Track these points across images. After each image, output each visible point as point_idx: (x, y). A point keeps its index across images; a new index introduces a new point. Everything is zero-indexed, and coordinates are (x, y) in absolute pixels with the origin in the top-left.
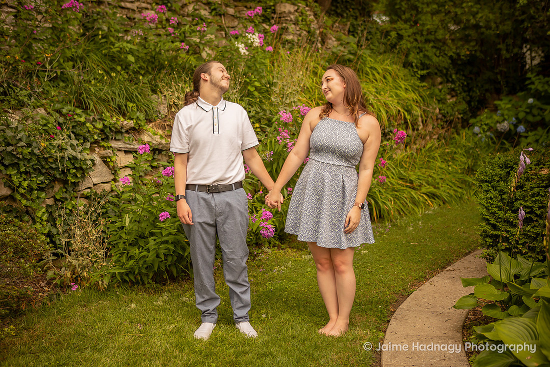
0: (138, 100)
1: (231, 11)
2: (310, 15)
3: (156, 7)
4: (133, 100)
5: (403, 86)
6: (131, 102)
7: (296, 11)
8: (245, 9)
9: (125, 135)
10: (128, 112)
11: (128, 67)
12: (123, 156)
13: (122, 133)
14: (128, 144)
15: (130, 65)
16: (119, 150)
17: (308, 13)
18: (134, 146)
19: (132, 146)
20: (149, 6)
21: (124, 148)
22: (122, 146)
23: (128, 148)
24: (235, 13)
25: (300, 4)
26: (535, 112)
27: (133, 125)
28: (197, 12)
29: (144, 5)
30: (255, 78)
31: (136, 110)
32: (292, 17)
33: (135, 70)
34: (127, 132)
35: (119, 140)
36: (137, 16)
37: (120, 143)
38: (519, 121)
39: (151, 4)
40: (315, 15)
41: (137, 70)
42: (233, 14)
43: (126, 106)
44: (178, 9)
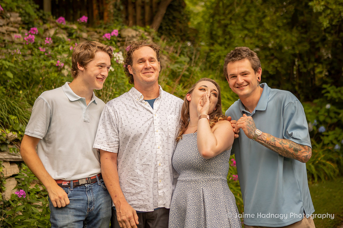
0: (19, 113)
1: (85, 35)
2: (148, 39)
3: (22, 31)
4: (14, 113)
5: (226, 97)
6: (13, 115)
7: (137, 35)
8: (96, 34)
9: (10, 146)
10: (10, 124)
11: (5, 83)
12: (9, 167)
13: (6, 144)
14: (13, 155)
15: (7, 81)
16: (5, 161)
17: (148, 37)
18: (18, 156)
19: (17, 157)
20: (16, 30)
21: (10, 159)
22: (7, 157)
23: (13, 159)
24: (88, 37)
25: (140, 30)
26: (332, 115)
27: (17, 136)
28: (57, 35)
29: (12, 29)
30: (116, 91)
31: (17, 122)
32: (135, 40)
33: (13, 85)
34: (11, 144)
35: (3, 151)
36: (7, 38)
37: (5, 154)
38: (320, 123)
39: (18, 28)
40: (153, 39)
41: (14, 85)
42: (86, 38)
43: (8, 118)
44: (41, 33)
